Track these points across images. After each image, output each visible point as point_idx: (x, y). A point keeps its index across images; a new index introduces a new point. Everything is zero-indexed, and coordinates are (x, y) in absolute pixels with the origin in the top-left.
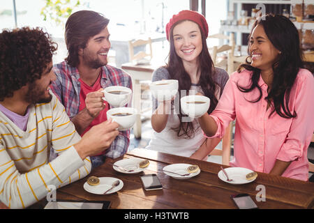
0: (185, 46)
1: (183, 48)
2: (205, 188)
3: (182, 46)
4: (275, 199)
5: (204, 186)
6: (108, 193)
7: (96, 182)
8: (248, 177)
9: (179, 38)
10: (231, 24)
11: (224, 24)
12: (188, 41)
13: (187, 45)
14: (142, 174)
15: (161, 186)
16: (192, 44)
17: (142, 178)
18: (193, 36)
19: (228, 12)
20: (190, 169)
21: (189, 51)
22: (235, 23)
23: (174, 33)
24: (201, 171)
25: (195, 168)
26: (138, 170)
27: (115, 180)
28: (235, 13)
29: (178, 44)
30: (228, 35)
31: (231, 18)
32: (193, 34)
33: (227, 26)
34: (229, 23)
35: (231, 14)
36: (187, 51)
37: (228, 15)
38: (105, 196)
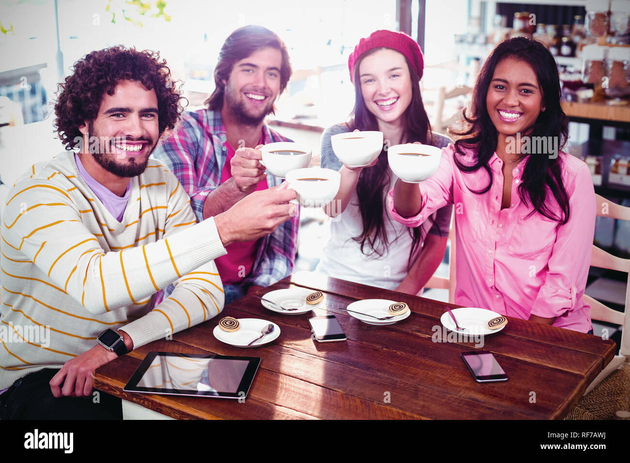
0: (381, 95)
1: (377, 98)
2: (418, 341)
3: (375, 94)
4: (535, 361)
5: (418, 337)
6: (254, 344)
7: (234, 326)
8: (491, 324)
9: (370, 81)
10: (474, 42)
11: (461, 41)
12: (386, 85)
13: (384, 92)
14: (310, 314)
15: (343, 336)
16: (392, 89)
17: (311, 321)
18: (394, 76)
19: (470, 17)
20: (393, 309)
21: (389, 102)
22: (481, 40)
23: (362, 72)
24: (412, 313)
25: (401, 308)
26: (303, 308)
27: (264, 324)
28: (482, 20)
29: (369, 90)
30: (468, 63)
31: (474, 29)
32: (395, 72)
33: (465, 46)
34: (470, 39)
35: (475, 22)
36: (385, 103)
37: (469, 24)
38: (250, 349)
